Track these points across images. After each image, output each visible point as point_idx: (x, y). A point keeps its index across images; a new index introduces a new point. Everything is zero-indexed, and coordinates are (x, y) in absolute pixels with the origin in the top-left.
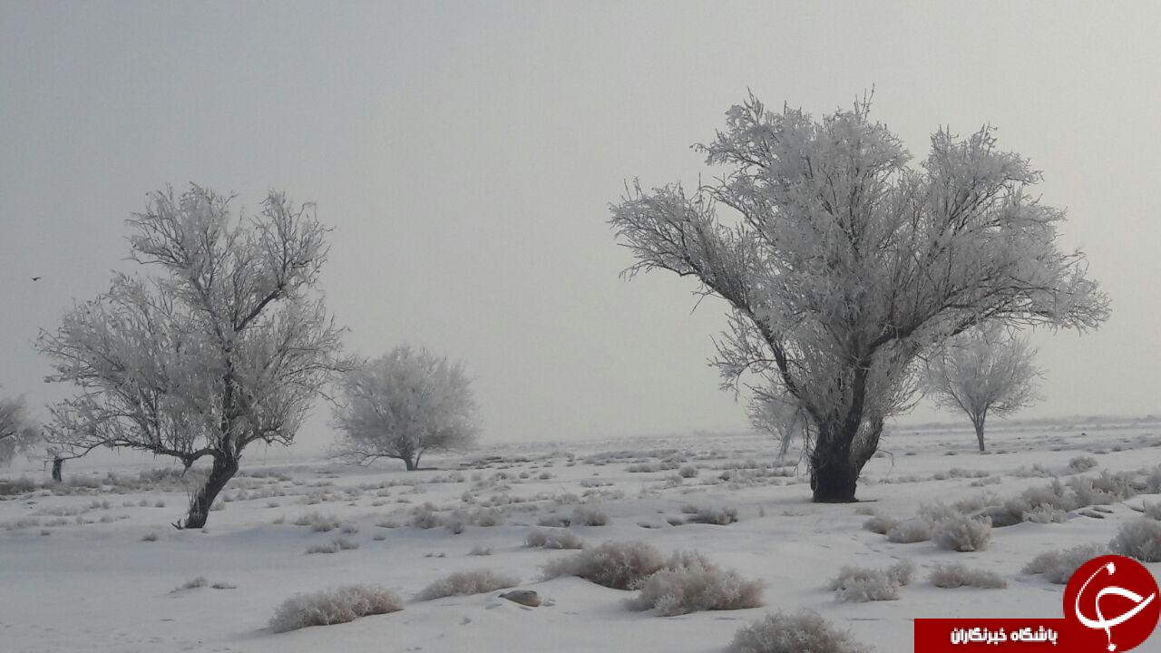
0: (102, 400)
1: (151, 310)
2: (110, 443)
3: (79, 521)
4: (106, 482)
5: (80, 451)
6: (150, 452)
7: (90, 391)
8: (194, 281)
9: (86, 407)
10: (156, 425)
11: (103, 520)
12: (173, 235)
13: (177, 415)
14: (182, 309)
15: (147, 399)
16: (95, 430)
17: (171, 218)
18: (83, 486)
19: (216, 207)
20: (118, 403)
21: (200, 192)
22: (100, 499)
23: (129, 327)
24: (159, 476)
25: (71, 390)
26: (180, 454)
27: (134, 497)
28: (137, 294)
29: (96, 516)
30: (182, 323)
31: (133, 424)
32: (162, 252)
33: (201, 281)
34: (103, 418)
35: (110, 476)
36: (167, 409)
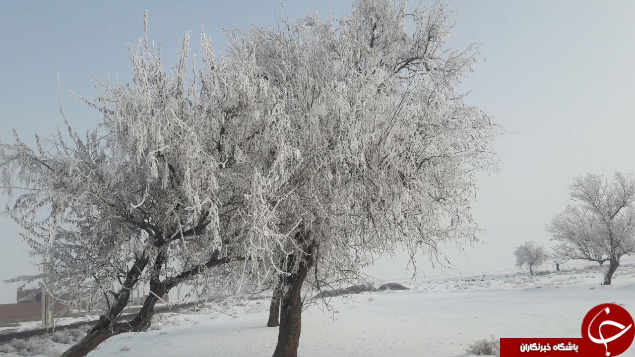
0: (569, 245)
1: (580, 215)
2: (573, 258)
3: (567, 283)
4: (573, 270)
5: (564, 261)
6: (587, 260)
7: (564, 242)
8: (593, 204)
9: (564, 247)
10: (588, 252)
11: (575, 283)
12: (584, 191)
13: (594, 248)
14: (590, 214)
15: (584, 244)
16: (568, 254)
17: (582, 185)
18: (566, 272)
19: (597, 180)
20: (574, 245)
21: (591, 176)
22: (573, 276)
23: (574, 221)
24: (591, 268)
25: (558, 243)
26: (598, 261)
27: (584, 275)
28: (574, 210)
29: (572, 281)
30: (591, 218)
31: (580, 252)
32: (581, 196)
33: (596, 205)
34: (570, 250)
35: (574, 268)
36: (591, 246)
